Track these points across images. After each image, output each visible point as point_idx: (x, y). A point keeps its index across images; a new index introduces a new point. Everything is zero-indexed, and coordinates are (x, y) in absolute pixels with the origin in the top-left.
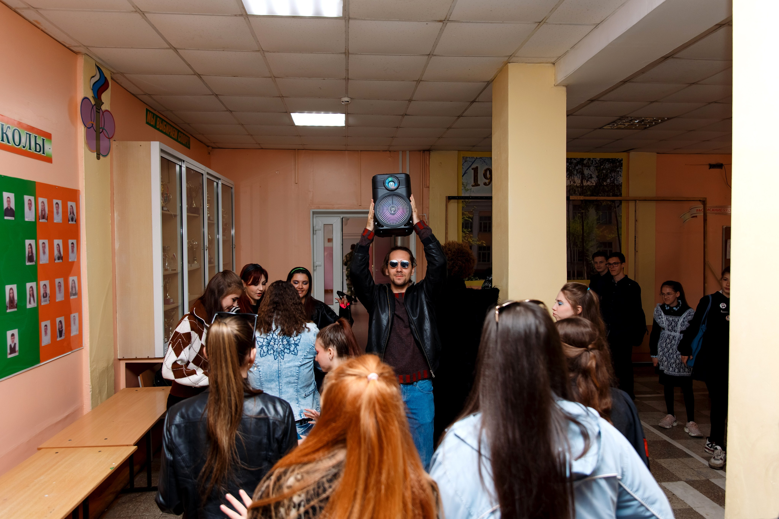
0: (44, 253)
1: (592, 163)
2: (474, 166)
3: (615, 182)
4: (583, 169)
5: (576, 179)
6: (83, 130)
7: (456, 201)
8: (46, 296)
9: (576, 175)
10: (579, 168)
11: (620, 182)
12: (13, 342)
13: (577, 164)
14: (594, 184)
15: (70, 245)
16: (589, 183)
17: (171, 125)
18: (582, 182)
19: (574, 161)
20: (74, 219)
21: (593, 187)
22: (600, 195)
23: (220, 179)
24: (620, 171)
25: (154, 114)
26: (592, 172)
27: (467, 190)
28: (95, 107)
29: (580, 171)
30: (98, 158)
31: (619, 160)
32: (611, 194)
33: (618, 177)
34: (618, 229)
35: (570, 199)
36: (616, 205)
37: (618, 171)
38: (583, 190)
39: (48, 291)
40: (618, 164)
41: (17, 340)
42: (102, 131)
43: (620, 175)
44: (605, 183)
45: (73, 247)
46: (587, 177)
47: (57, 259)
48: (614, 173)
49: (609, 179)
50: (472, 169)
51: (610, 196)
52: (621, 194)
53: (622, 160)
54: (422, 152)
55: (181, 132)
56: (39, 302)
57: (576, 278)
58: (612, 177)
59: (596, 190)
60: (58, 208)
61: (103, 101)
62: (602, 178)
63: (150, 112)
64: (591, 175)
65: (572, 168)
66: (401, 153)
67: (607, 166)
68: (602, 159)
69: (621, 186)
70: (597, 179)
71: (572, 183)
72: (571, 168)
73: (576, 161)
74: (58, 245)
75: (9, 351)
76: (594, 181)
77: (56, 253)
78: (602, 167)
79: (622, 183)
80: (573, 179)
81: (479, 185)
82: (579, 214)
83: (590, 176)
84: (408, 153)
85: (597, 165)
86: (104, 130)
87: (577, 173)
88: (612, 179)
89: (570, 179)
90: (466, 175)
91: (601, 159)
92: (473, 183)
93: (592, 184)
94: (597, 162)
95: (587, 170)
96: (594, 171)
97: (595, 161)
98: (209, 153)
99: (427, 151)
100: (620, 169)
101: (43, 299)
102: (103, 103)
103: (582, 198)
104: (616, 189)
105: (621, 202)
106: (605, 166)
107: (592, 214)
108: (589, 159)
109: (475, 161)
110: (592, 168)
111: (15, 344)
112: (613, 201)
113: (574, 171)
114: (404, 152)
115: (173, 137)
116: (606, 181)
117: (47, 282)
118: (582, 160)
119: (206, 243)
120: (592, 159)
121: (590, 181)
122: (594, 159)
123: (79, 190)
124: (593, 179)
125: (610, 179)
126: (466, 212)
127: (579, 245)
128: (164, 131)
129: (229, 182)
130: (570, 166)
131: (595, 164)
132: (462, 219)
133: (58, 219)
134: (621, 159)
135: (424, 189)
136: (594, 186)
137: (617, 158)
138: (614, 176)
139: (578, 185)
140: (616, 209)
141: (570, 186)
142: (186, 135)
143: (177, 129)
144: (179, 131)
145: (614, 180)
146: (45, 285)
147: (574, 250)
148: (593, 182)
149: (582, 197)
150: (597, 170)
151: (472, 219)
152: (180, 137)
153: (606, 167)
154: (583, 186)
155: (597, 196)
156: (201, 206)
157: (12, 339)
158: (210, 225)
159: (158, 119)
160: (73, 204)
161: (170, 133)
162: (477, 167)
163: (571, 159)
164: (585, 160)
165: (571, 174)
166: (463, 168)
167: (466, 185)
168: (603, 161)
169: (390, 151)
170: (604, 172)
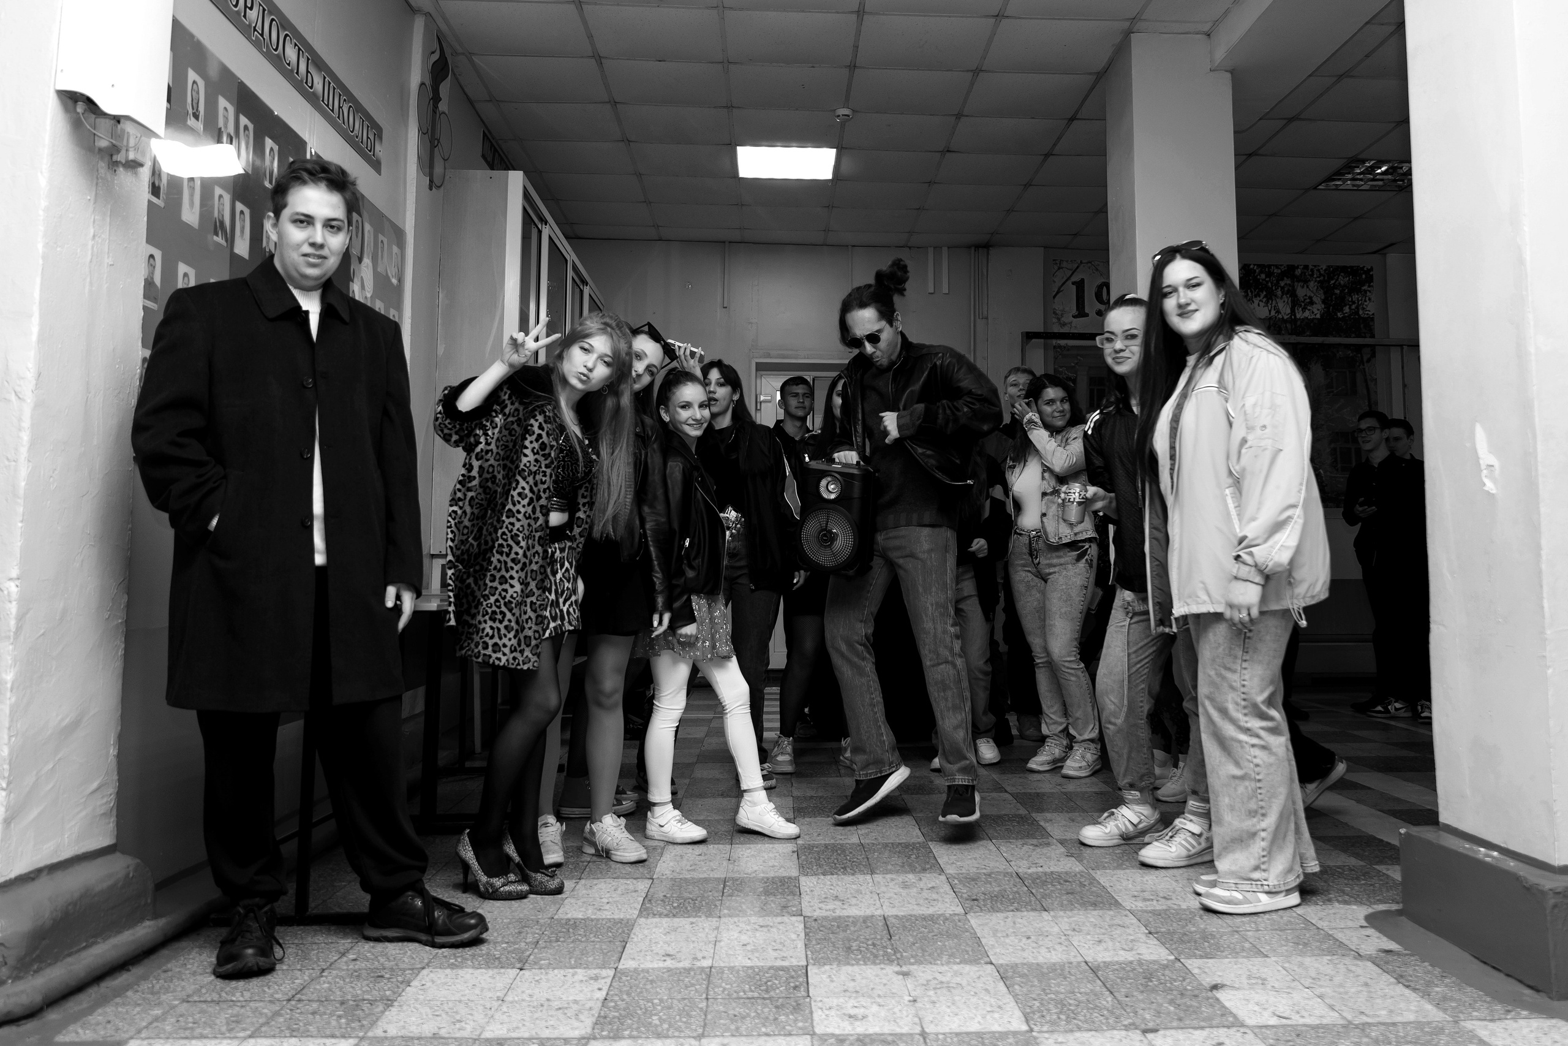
1: (1312, 275)
2: (1076, 278)
3: (1361, 312)
4: (1293, 286)
5: (1281, 305)
6: (416, 135)
7: (1041, 341)
9: (1281, 298)
10: (1286, 284)
11: (1370, 313)
13: (1281, 277)
14: (1318, 316)
16: (1307, 314)
18: (1293, 311)
20: (398, 278)
21: (1316, 321)
22: (1333, 335)
24: (1370, 292)
26: (1312, 292)
27: (1064, 324)
28: (432, 102)
29: (1288, 290)
30: (430, 188)
31: (1365, 269)
32: (1353, 334)
33: (1366, 304)
36: (1365, 358)
37: (1365, 291)
38: (1296, 327)
40: (1364, 276)
43: (1370, 299)
44: (1339, 315)
46: (1303, 302)
48: (1358, 294)
49: (1347, 307)
50: (1073, 283)
51: (1350, 337)
53: (1372, 269)
54: (973, 249)
58: (1354, 303)
59: (1322, 327)
60: (383, 249)
61: (441, 96)
62: (1333, 303)
64: (1310, 298)
65: (1272, 283)
66: (931, 250)
67: (1343, 280)
68: (1332, 266)
69: (1372, 319)
70: (1323, 306)
71: (1273, 313)
72: (1270, 284)
73: (1279, 271)
76: (1318, 310)
78: (1332, 282)
79: (1373, 314)
80: (1275, 306)
81: (1087, 315)
83: (1308, 301)
84: (945, 250)
85: (1322, 278)
86: (439, 144)
87: (1283, 293)
88: (1353, 307)
89: (1270, 306)
90: (1062, 294)
91: (1329, 267)
92: (1074, 311)
93: (1313, 316)
94: (1322, 272)
95: (1303, 287)
96: (1317, 290)
97: (1318, 270)
99: (984, 246)
100: (1369, 286)
102: (440, 99)
104: (1362, 325)
105: (1373, 348)
106: (1337, 280)
108: (1306, 267)
109: (1078, 267)
110: (1312, 284)
112: (1358, 348)
113: (1277, 289)
114: (937, 248)
116: (1341, 310)
118: (1292, 268)
120: (1311, 267)
121: (1309, 310)
122: (1315, 266)
124: (1314, 306)
125: (1350, 306)
126: (1061, 367)
131: (1319, 277)
133: (382, 267)
134: (1369, 268)
135: (978, 320)
136: (1318, 319)
137: (1361, 266)
138: (1358, 301)
139: (1285, 317)
140: (1363, 365)
141: (1270, 318)
145: (1357, 307)
148: (1316, 311)
149: (1294, 337)
150: (1322, 288)
153: (1340, 284)
154: (1296, 320)
155: (1326, 337)
159: (497, 155)
160: (398, 251)
162: (1082, 280)
163: (1269, 266)
164: (1298, 267)
165: (1270, 296)
166: (1054, 282)
167: (1062, 316)
168: (1334, 271)
169: (910, 248)
170: (1337, 292)
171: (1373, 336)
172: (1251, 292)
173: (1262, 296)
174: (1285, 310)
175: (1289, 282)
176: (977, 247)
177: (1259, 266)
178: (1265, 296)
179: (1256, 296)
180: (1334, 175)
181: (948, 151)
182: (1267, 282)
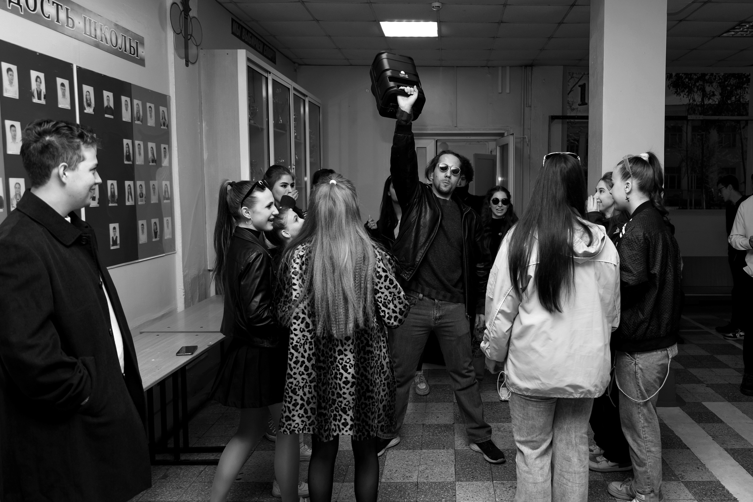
0: (140, 154)
1: (715, 79)
2: (581, 83)
3: (741, 100)
4: (704, 86)
5: (696, 97)
6: (173, 35)
7: (561, 120)
8: (142, 197)
9: (697, 92)
10: (700, 85)
11: (747, 100)
12: (115, 234)
13: (697, 80)
15: (162, 150)
16: (711, 101)
17: (257, 38)
18: (703, 100)
19: (694, 77)
20: (166, 125)
21: (715, 105)
22: (724, 115)
23: (307, 97)
24: (747, 88)
25: (239, 25)
26: (714, 89)
27: (573, 110)
28: (183, 13)
29: (701, 88)
30: (187, 65)
31: (746, 75)
32: (736, 113)
33: (745, 95)
34: (742, 153)
35: (688, 119)
36: (742, 126)
37: (745, 88)
38: (704, 109)
39: (144, 192)
40: (745, 79)
41: (118, 234)
42: (190, 38)
43: (747, 93)
44: (729, 102)
45: (165, 152)
46: (709, 95)
47: (151, 162)
48: (740, 90)
49: (734, 97)
50: (578, 85)
51: (734, 116)
52: (748, 114)
53: (750, 75)
54: (524, 67)
55: (267, 46)
56: (136, 201)
57: (693, 207)
58: (738, 94)
59: (717, 109)
60: (151, 111)
61: (191, 7)
62: (726, 95)
63: (236, 22)
64: (713, 92)
65: (692, 84)
66: (500, 68)
67: (733, 81)
68: (727, 74)
69: (748, 104)
70: (720, 97)
71: (691, 101)
72: (690, 85)
73: (696, 77)
74: (152, 148)
75: (111, 243)
76: (717, 99)
77: (150, 155)
78: (726, 83)
79: (748, 101)
80: (693, 97)
81: (586, 104)
82: (699, 137)
83: (712, 94)
84: (508, 68)
85: (721, 81)
86: (192, 37)
87: (698, 90)
88: (737, 97)
89: (690, 97)
90: (572, 92)
91: (725, 74)
92: (579, 102)
93: (714, 103)
94: (721, 77)
95: (709, 86)
96: (717, 88)
97: (719, 76)
98: (295, 70)
99: (530, 66)
100: (747, 85)
101: (139, 199)
102: (190, 10)
103: (702, 117)
104: (741, 108)
105: (747, 122)
106: (729, 81)
107: (714, 135)
108: (712, 74)
109: (582, 77)
110: (714, 84)
111: (117, 237)
112: (738, 121)
113: (694, 88)
114: (504, 67)
115: (259, 49)
116: (730, 99)
117: (143, 183)
118: (704, 75)
119: (293, 162)
120: (714, 74)
121: (712, 99)
122: (717, 74)
123: (170, 96)
124: (715, 97)
126: (571, 133)
127: (698, 171)
128: (250, 43)
129: (316, 101)
130: (690, 82)
131: (719, 80)
132: (567, 141)
133: (151, 122)
134: (748, 74)
135: (526, 108)
136: (717, 104)
137: (744, 73)
138: (740, 93)
139: (698, 103)
140: (741, 130)
141: (690, 104)
142: (271, 49)
143: (262, 42)
144: (264, 44)
145: (740, 97)
146: (141, 185)
147: (692, 177)
148: (715, 100)
150: (720, 86)
151: (578, 141)
152: (266, 50)
153: (731, 84)
154: (704, 105)
155: (720, 116)
156: (287, 122)
157: (114, 232)
158: (297, 145)
159: (244, 30)
160: (165, 109)
161: (255, 45)
162: (585, 84)
163: (691, 74)
164: (707, 75)
165: (690, 92)
166: (569, 85)
167: (572, 104)
168: (727, 77)
169: (488, 67)
170: (729, 88)
171: (747, 114)
172: (680, 89)
173: (686, 91)
174: (698, 98)
175: (701, 83)
176: (526, 66)
177: (685, 74)
178: (688, 92)
179: (682, 92)
180: (731, 29)
181: (502, 22)
182: (689, 83)
